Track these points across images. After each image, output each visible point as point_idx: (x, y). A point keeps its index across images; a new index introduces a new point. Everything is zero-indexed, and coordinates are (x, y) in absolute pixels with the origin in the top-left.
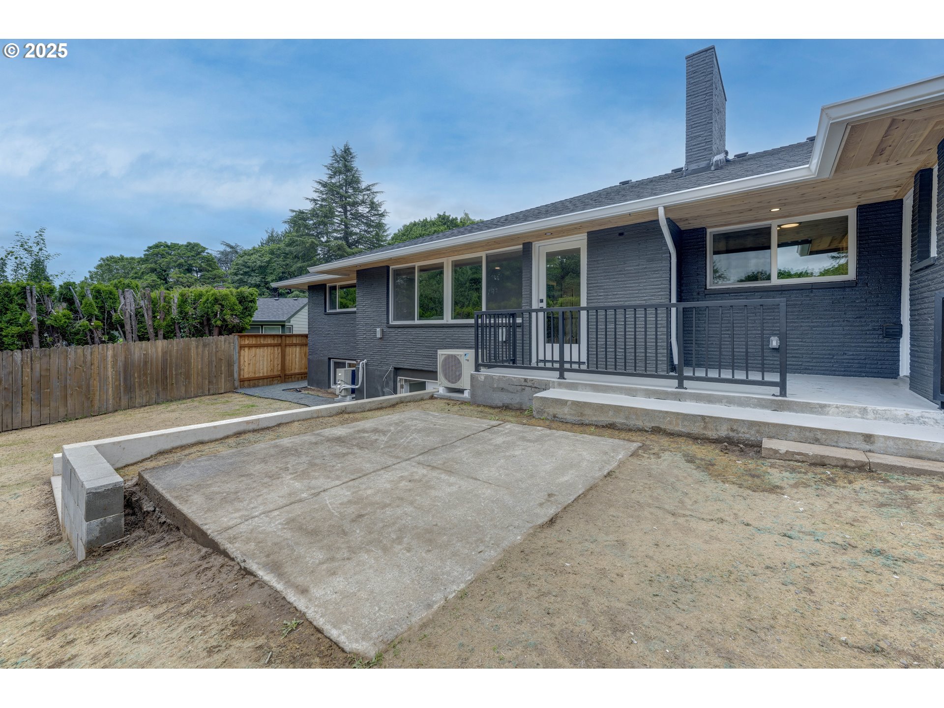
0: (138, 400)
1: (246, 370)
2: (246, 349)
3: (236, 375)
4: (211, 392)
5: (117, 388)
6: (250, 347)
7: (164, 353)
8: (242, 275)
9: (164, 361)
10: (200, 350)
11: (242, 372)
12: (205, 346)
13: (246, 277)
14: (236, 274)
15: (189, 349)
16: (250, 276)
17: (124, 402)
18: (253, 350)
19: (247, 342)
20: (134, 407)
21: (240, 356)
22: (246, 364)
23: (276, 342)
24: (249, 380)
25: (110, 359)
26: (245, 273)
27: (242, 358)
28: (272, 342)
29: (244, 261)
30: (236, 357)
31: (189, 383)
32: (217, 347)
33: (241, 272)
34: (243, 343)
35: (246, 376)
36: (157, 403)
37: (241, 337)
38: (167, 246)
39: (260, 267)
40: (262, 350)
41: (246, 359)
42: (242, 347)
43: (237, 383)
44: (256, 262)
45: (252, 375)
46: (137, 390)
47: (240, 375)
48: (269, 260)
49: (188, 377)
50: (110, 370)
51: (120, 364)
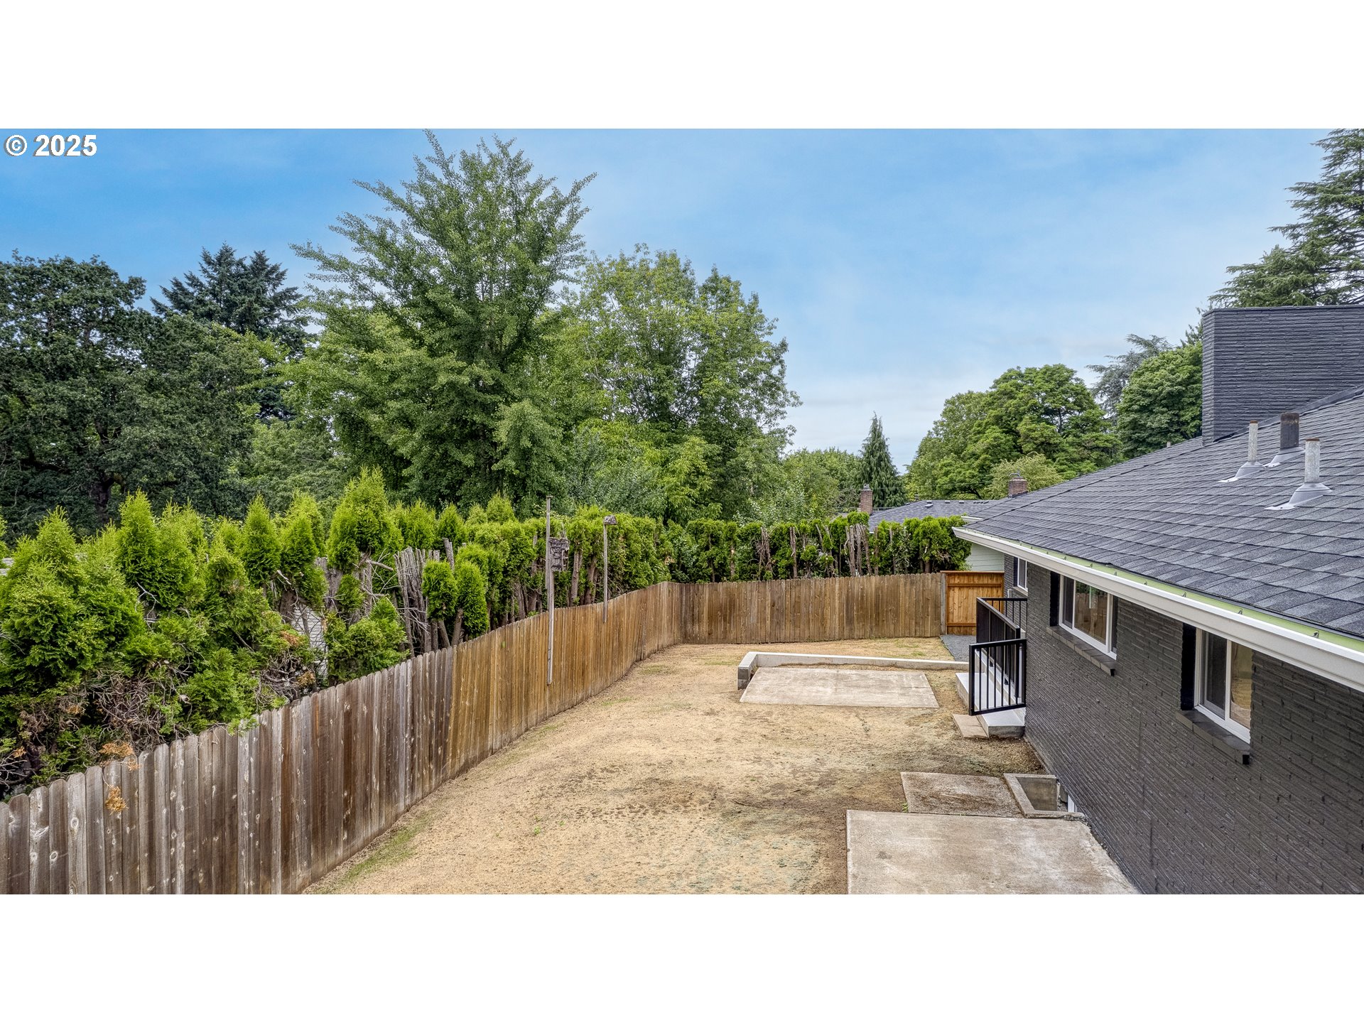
0: (856, 633)
1: (956, 613)
2: (957, 590)
3: (943, 619)
4: (918, 634)
5: (841, 618)
6: (961, 587)
7: (877, 589)
8: (1136, 411)
9: (877, 596)
10: (908, 587)
11: (951, 616)
12: (912, 583)
13: (1145, 415)
14: (1127, 410)
15: (898, 586)
16: (1151, 412)
17: (846, 633)
18: (965, 590)
19: (957, 581)
20: (853, 638)
21: (948, 597)
22: (956, 606)
23: (994, 582)
24: (959, 626)
25: (837, 591)
26: (1143, 409)
27: (951, 599)
28: (990, 582)
29: (1141, 386)
30: (943, 598)
31: (898, 621)
32: (924, 586)
33: (1135, 407)
34: (952, 581)
35: (956, 621)
36: (870, 638)
37: (949, 575)
38: (1021, 376)
39: (1170, 394)
40: (975, 591)
41: (956, 601)
42: (950, 587)
43: (943, 629)
44: (1162, 385)
45: (962, 621)
46: (856, 622)
47: (947, 619)
48: (1189, 378)
49: (897, 614)
50: (837, 601)
51: (844, 597)
